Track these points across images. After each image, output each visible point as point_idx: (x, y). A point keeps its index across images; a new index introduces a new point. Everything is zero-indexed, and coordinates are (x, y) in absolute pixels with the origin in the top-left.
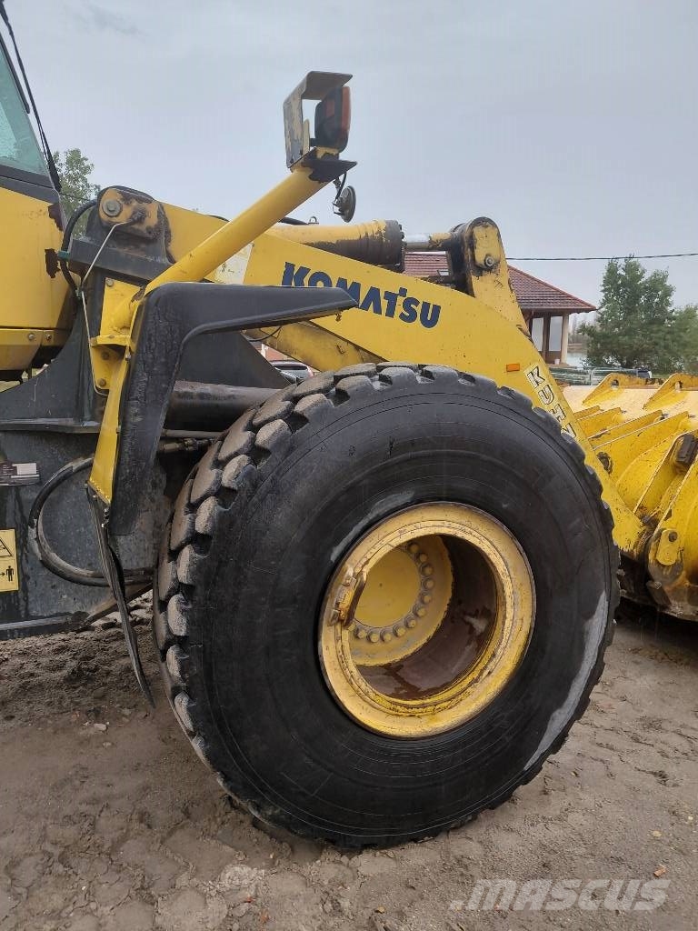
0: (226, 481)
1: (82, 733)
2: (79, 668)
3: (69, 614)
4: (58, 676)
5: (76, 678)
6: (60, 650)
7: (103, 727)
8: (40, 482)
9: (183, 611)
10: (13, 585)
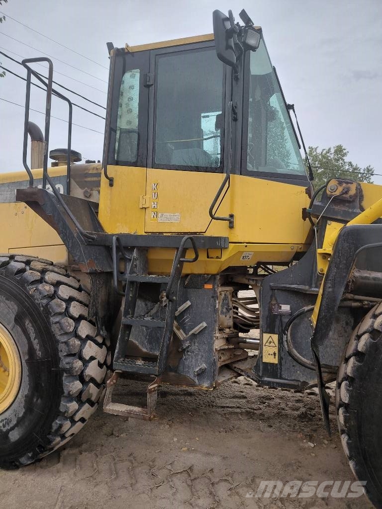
0: (376, 326)
1: (301, 444)
2: (306, 412)
3: (299, 381)
4: (296, 413)
5: (303, 417)
6: (298, 401)
7: (312, 445)
8: (291, 314)
9: (348, 390)
10: (276, 361)
